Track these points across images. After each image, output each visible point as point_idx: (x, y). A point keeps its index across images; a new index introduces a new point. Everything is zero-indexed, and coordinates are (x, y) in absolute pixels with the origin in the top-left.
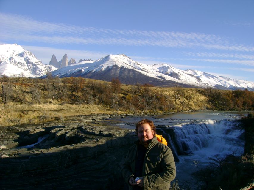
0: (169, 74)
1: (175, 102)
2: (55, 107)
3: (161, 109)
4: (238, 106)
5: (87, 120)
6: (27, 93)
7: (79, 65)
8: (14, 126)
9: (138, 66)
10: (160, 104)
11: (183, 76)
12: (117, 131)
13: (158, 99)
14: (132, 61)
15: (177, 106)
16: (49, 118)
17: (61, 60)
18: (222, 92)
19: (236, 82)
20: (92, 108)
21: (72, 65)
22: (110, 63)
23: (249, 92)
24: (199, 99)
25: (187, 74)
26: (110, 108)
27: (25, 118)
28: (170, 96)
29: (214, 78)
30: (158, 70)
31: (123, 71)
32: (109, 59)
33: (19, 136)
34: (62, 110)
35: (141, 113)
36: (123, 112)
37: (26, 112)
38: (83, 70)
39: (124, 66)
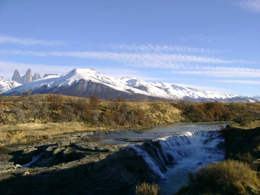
0: (137, 87)
1: (152, 116)
2: (40, 126)
3: (140, 123)
4: (210, 118)
5: (73, 138)
6: (8, 112)
7: (44, 80)
8: (5, 147)
9: (106, 80)
10: (138, 119)
11: (151, 88)
12: (111, 147)
13: (136, 114)
14: (100, 74)
15: (154, 119)
16: (37, 137)
17: (25, 75)
18: (194, 105)
19: (204, 93)
20: (75, 125)
21: (36, 80)
22: (77, 77)
23: (219, 103)
24: (174, 112)
25: (156, 86)
26: (92, 124)
27: (14, 138)
28: (146, 110)
29: (182, 90)
30: (127, 84)
31: (91, 85)
32: (76, 73)
33: (12, 156)
34: (47, 128)
35: (122, 128)
36: (105, 128)
37: (13, 133)
38: (49, 86)
39: (91, 80)
